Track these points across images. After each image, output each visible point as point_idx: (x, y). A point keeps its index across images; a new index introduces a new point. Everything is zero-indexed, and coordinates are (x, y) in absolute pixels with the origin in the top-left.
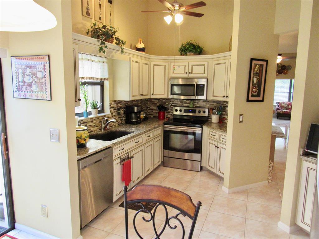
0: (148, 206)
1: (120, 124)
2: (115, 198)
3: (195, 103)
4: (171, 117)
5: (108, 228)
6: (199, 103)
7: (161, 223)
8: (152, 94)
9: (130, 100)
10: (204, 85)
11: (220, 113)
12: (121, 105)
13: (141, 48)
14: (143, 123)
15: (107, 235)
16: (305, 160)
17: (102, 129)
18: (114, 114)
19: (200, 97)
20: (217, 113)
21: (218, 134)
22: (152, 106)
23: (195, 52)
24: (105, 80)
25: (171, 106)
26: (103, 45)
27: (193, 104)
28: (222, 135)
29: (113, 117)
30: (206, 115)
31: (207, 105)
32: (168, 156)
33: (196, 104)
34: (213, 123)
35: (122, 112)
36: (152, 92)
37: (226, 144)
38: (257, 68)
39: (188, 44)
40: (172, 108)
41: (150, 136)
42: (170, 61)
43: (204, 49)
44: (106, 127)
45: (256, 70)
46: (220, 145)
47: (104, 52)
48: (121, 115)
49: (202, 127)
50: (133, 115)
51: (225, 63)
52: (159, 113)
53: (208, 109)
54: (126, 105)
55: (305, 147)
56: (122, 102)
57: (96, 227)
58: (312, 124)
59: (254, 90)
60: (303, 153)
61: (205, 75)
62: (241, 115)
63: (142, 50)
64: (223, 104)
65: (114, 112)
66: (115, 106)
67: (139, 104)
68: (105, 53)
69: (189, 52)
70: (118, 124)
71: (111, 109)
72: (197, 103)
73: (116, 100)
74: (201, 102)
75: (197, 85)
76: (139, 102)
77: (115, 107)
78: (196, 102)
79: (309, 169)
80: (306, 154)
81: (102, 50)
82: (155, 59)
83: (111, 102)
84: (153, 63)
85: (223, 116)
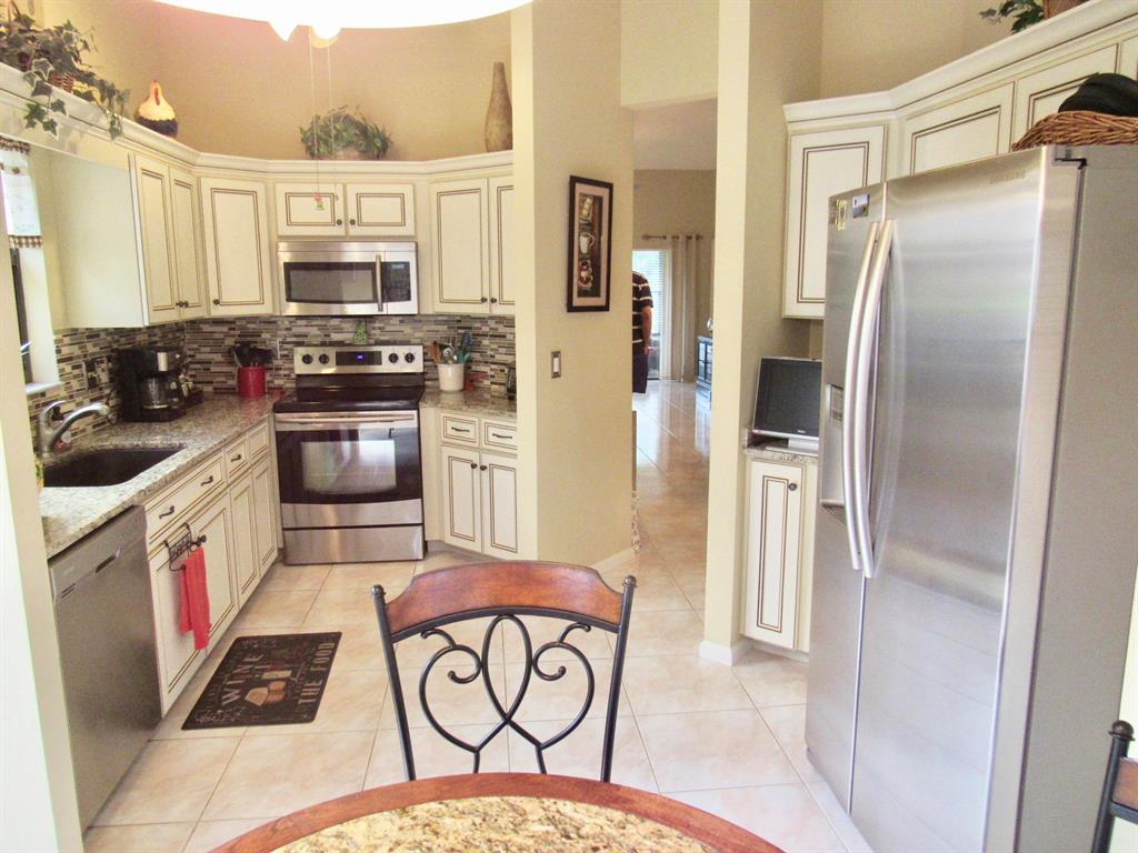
0: (297, 701)
1: (98, 425)
2: (167, 700)
3: (374, 328)
4: (288, 385)
5: (181, 808)
6: (387, 329)
7: (372, 739)
8: (216, 302)
9: (147, 324)
10: (407, 265)
11: (466, 356)
12: (97, 349)
13: (161, 121)
14: (193, 415)
15: (189, 833)
16: (756, 459)
17: (46, 448)
18: (75, 384)
19: (393, 308)
20: (455, 358)
21: (478, 423)
22: (203, 349)
23: (366, 146)
24: (20, 244)
25: (285, 346)
26: (43, 99)
27: (366, 332)
28: (494, 426)
29: (71, 397)
30: (417, 367)
31: (417, 335)
32: (294, 526)
33: (378, 332)
34: (447, 392)
35: (104, 377)
36: (214, 295)
37: (516, 455)
38: (586, 206)
39: (337, 119)
40: (286, 353)
41: (239, 457)
42: (270, 176)
43: (392, 139)
44: (57, 438)
45: (585, 212)
46: (487, 460)
47: (50, 126)
48: (101, 389)
49: (418, 409)
50: (153, 386)
51: (477, 190)
52: (242, 376)
53: (421, 347)
54: (115, 346)
55: (751, 423)
56: (98, 336)
57: (128, 821)
58: (763, 360)
59: (584, 274)
60: (749, 440)
61: (408, 230)
62: (556, 354)
63: (166, 128)
64: (470, 328)
65: (75, 377)
66: (76, 350)
67: (156, 342)
68: (54, 132)
69: (344, 147)
70: (94, 427)
71: (63, 365)
72: (380, 328)
73: (77, 329)
74: (394, 325)
75: (382, 263)
76: (155, 335)
77: (78, 357)
78: (377, 325)
79: (766, 480)
80: (757, 442)
81: (40, 119)
82: (215, 168)
83: (60, 336)
84: (207, 184)
85: (474, 368)
